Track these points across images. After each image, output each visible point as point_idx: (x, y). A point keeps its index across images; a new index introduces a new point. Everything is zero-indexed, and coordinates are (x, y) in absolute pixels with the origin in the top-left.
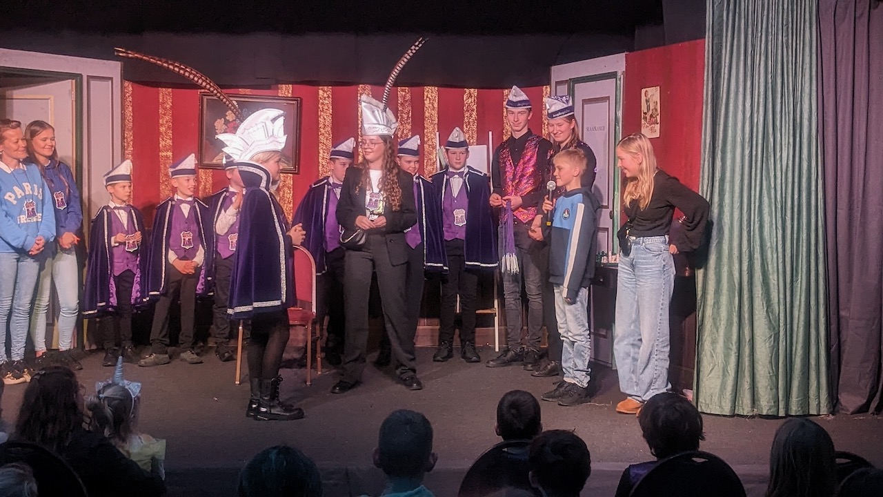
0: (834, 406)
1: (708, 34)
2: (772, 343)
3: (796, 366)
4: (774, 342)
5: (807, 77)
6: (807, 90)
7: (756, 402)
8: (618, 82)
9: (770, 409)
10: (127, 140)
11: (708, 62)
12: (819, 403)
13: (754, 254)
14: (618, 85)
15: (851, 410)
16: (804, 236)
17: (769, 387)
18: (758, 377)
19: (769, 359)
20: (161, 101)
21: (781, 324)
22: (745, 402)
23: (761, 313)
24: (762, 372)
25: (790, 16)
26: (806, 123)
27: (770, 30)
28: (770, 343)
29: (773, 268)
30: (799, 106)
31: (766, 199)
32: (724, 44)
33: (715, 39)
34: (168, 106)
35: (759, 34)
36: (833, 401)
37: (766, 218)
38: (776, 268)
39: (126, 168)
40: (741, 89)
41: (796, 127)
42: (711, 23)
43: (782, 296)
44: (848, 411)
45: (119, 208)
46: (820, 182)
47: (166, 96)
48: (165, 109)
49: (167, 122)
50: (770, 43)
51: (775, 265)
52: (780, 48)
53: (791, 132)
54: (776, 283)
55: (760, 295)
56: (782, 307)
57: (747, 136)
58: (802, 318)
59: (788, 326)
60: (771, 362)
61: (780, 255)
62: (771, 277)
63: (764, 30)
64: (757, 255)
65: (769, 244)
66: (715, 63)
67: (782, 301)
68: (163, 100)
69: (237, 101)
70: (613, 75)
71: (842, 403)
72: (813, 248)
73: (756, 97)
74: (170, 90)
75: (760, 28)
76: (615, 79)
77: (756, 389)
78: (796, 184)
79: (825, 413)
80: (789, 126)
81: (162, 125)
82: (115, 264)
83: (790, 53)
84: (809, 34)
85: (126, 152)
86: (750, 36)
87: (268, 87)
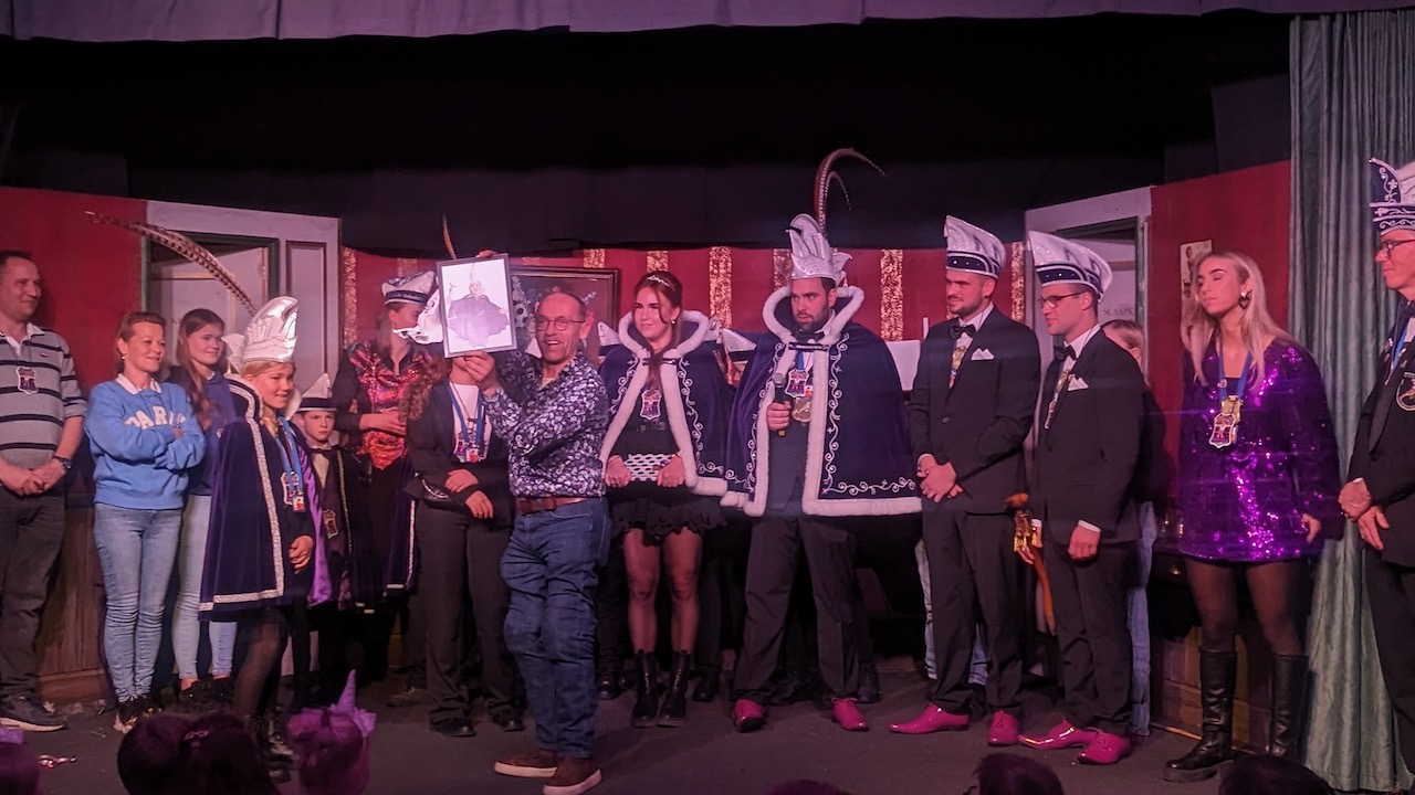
1: (1295, 153)
8: (1140, 234)
11: (1296, 199)
14: (1140, 239)
22: (1378, 768)
69: (519, 277)
70: (1130, 223)
87: (568, 253)
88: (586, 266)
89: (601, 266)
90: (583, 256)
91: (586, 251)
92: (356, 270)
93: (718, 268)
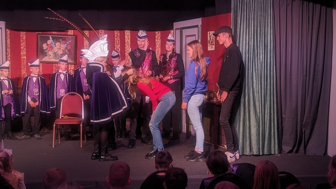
0: (280, 151)
1: (232, 11)
2: (257, 128)
3: (266, 136)
4: (258, 128)
5: (269, 27)
6: (269, 32)
7: (251, 150)
8: (199, 29)
9: (257, 152)
10: (8, 52)
11: (232, 22)
12: (275, 149)
13: (250, 94)
14: (199, 30)
15: (287, 152)
16: (269, 87)
17: (256, 144)
18: (252, 140)
19: (256, 133)
21: (261, 121)
22: (247, 150)
23: (253, 116)
24: (254, 139)
25: (263, 4)
26: (269, 45)
27: (255, 10)
28: (257, 127)
29: (257, 99)
30: (266, 38)
31: (254, 74)
32: (238, 15)
33: (235, 13)
35: (251, 12)
36: (280, 149)
37: (255, 81)
38: (258, 100)
39: (7, 64)
40: (245, 32)
41: (266, 46)
42: (233, 7)
43: (261, 110)
44: (286, 152)
45: (5, 80)
46: (274, 67)
47: (23, 35)
48: (23, 40)
49: (24, 45)
50: (255, 15)
51: (258, 98)
52: (259, 16)
53: (264, 48)
54: (258, 105)
55: (252, 110)
56: (261, 114)
57: (247, 50)
58: (268, 118)
59: (263, 121)
60: (257, 135)
61: (260, 95)
62: (256, 103)
63: (253, 10)
64: (251, 95)
65: (256, 91)
66: (235, 22)
67: (261, 112)
68: (22, 36)
69: (51, 37)
70: (197, 26)
71: (283, 149)
72: (272, 92)
73: (250, 35)
74: (25, 32)
75: (251, 9)
76: (197, 28)
77: (251, 145)
78: (266, 68)
79: (277, 153)
80: (263, 46)
81: (22, 46)
82: (4, 101)
83: (263, 19)
84: (270, 12)
85: (8, 57)
86: (248, 12)
87: (64, 31)
88: (68, 34)
89: (72, 34)
90: (67, 32)
91: (68, 30)
92: (10, 35)
93: (101, 35)
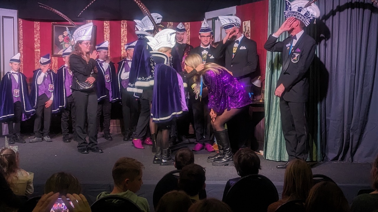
0: (323, 158)
11: (270, 9)
12: (317, 156)
15: (331, 159)
20: (35, 27)
32: (277, 1)
34: (38, 30)
36: (323, 155)
39: (18, 56)
45: (14, 73)
47: (37, 25)
71: (327, 156)
74: (39, 22)
79: (320, 160)
81: (35, 38)
87: (82, 21)
91: (87, 21)
92: (23, 25)
93: (123, 26)
